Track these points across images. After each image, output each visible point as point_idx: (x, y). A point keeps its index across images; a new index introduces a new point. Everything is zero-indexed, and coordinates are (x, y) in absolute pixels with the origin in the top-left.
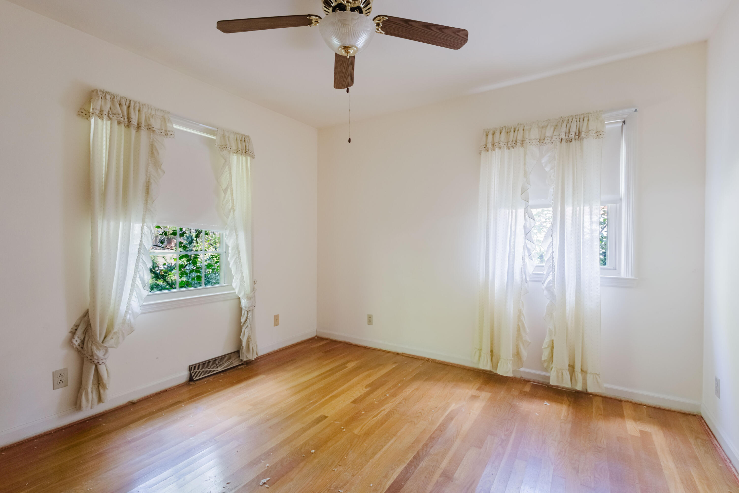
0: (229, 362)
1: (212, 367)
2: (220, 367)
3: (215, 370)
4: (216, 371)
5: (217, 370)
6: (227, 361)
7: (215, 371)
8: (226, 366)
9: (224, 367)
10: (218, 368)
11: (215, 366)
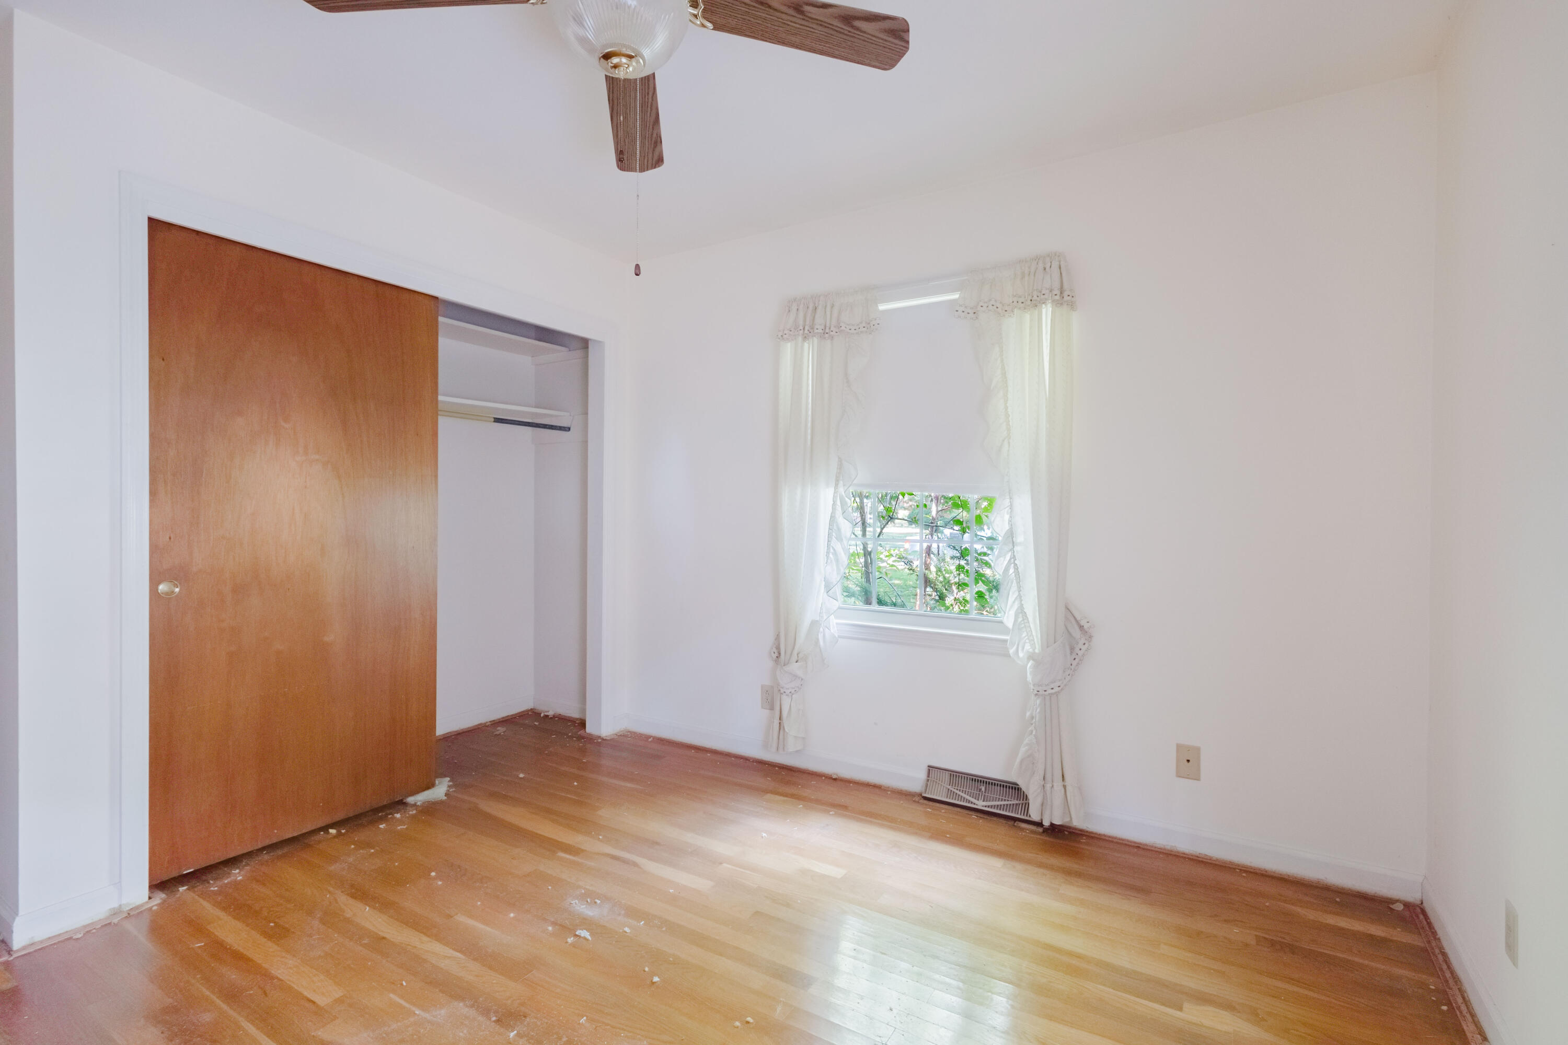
0: (1006, 803)
1: (966, 791)
2: (984, 801)
3: (969, 801)
4: (972, 803)
5: (974, 804)
6: (1004, 798)
7: (969, 803)
8: (998, 806)
9: (992, 806)
10: (978, 800)
11: (973, 793)
